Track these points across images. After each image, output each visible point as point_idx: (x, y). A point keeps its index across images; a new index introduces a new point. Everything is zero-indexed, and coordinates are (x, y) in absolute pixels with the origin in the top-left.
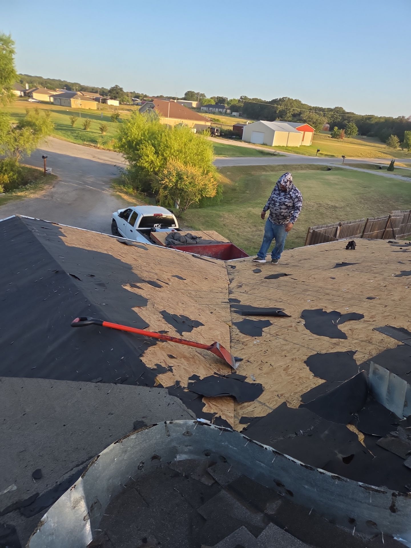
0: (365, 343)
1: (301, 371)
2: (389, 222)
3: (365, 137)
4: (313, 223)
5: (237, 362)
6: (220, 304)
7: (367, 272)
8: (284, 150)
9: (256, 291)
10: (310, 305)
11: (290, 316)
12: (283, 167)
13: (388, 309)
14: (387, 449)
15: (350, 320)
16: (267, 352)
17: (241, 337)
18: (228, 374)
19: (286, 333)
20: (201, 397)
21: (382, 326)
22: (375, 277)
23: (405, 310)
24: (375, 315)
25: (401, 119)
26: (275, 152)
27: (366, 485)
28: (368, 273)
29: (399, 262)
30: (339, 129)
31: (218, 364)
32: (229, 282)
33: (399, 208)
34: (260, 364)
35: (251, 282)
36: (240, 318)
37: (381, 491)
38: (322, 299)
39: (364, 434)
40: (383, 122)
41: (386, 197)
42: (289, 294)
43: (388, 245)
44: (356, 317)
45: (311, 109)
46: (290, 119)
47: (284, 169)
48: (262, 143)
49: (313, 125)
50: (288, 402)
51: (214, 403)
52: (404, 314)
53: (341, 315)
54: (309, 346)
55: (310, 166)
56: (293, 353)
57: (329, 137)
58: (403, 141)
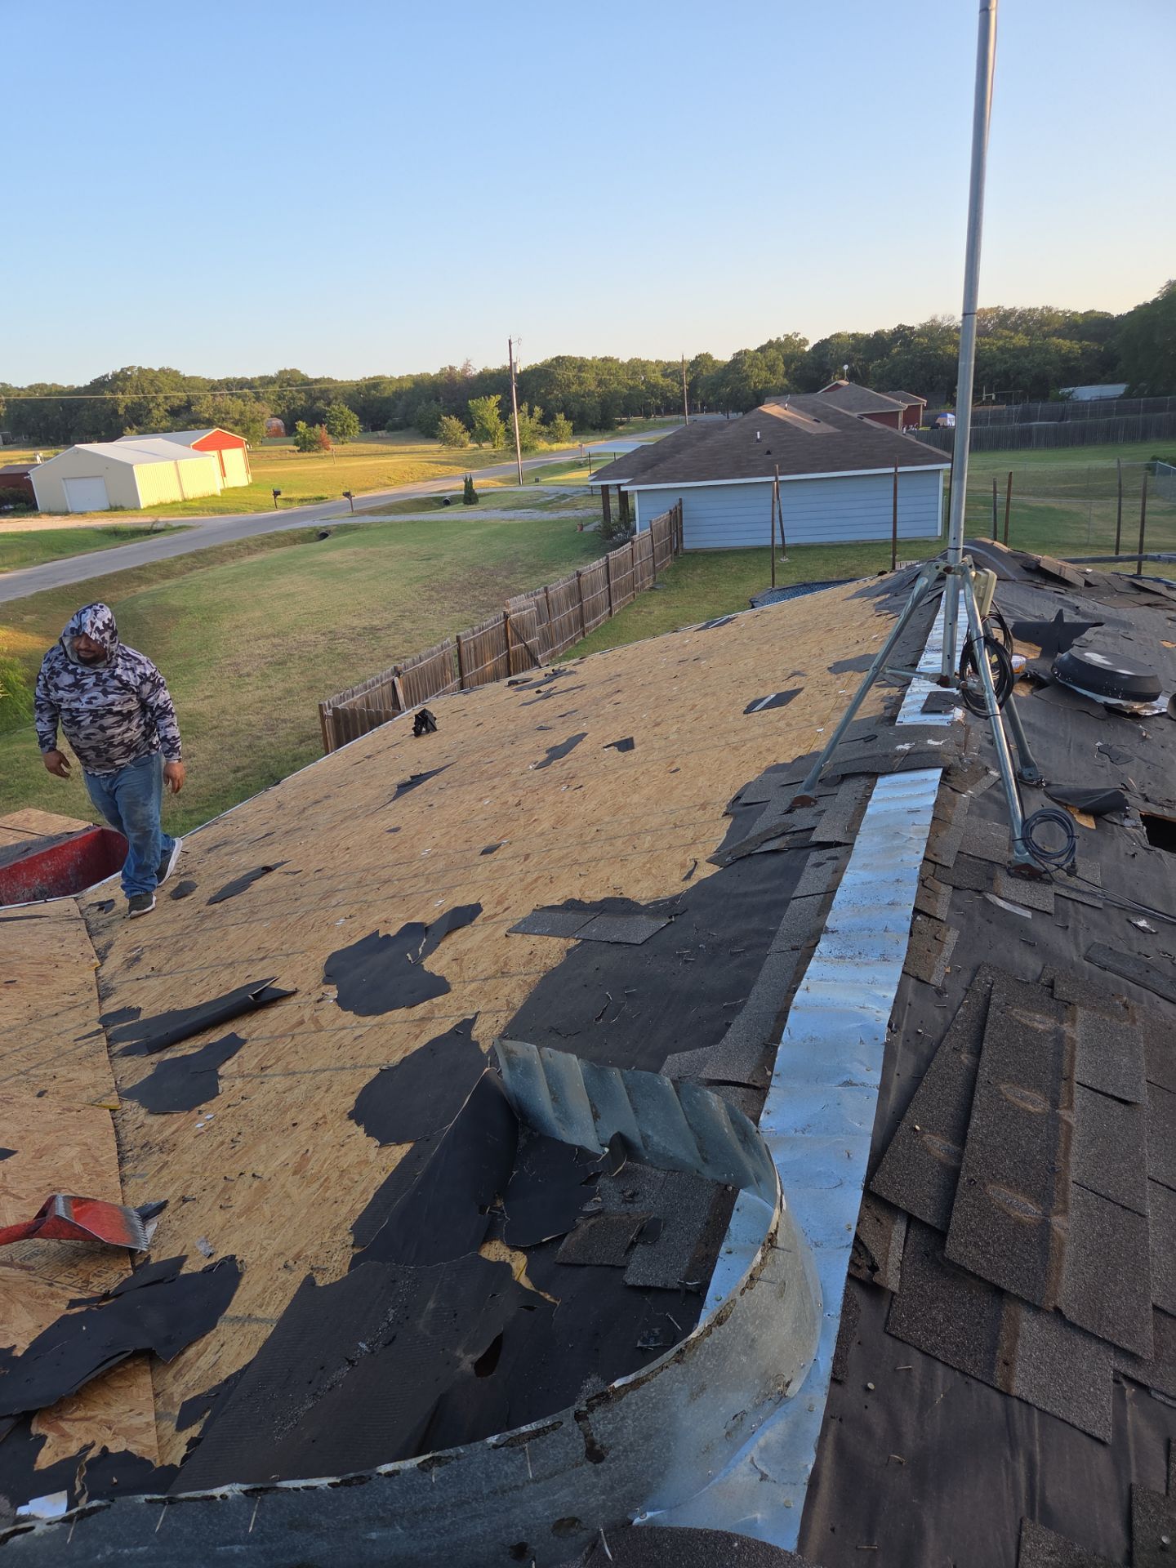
0: (493, 982)
1: (344, 1150)
2: (510, 631)
3: (380, 433)
4: (331, 687)
5: (150, 1221)
6: (71, 1048)
7: (473, 780)
8: (181, 512)
9: (187, 956)
10: (342, 935)
11: (294, 993)
12: (194, 560)
13: (534, 860)
14: (582, 1262)
15: (449, 933)
16: (240, 1138)
17: (155, 1128)
18: (122, 1279)
19: (290, 1048)
20: (26, 1418)
21: (524, 915)
22: (494, 788)
23: (569, 850)
24: (507, 891)
25: (450, 375)
26: (154, 523)
27: (507, 1433)
28: (475, 784)
29: (541, 729)
30: (311, 424)
31: (82, 1266)
32: (96, 961)
33: (522, 587)
34: (224, 1190)
35: (169, 933)
36: (141, 1068)
37: (547, 1427)
38: (375, 901)
39: (525, 1250)
40: (410, 388)
41: (483, 569)
42: (284, 925)
43: (510, 692)
44: (463, 916)
45: (215, 387)
46: (164, 424)
47: (199, 566)
48: (108, 507)
49: (238, 429)
50: (318, 1269)
51: (79, 1414)
52: (568, 861)
53: (427, 929)
54: (357, 1060)
55: (269, 538)
56: (315, 1104)
57: (294, 451)
58: (473, 426)
